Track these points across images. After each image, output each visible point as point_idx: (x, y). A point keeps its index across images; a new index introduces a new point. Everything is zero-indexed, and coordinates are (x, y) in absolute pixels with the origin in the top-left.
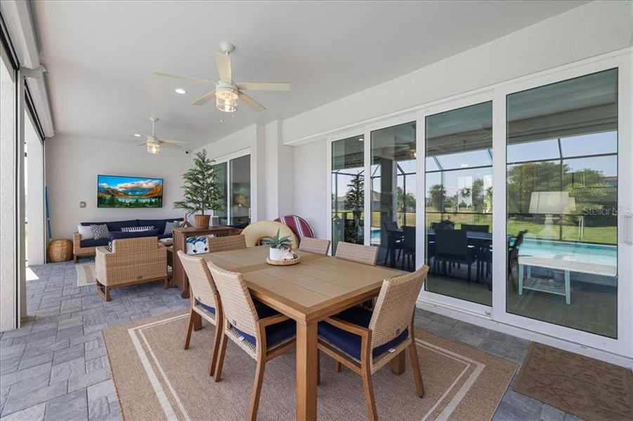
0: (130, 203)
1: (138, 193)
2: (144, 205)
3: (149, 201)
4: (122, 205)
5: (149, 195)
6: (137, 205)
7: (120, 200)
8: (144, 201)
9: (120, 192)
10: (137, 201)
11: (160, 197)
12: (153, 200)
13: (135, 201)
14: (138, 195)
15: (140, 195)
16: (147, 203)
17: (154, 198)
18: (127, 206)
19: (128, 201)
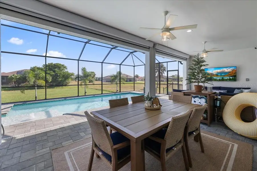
0: (219, 79)
1: (223, 74)
2: (226, 80)
3: (229, 78)
4: (215, 80)
5: (229, 75)
6: (223, 80)
7: (214, 78)
8: (226, 78)
9: (215, 74)
10: (223, 78)
11: (235, 76)
12: (231, 78)
13: (221, 78)
14: (223, 76)
15: (224, 75)
16: (228, 79)
17: (231, 76)
18: (218, 81)
19: (218, 79)
